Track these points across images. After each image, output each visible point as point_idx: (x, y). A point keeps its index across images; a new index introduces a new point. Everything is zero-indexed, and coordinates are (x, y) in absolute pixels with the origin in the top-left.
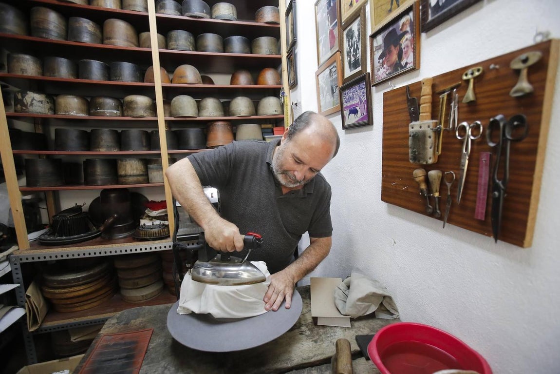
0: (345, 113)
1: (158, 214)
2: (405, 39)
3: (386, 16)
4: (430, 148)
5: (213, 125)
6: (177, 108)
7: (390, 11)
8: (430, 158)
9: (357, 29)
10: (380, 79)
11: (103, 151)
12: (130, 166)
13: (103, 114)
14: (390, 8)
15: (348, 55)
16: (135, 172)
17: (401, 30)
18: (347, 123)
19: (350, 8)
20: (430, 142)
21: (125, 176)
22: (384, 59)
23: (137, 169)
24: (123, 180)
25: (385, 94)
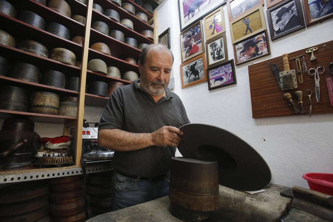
0: (211, 81)
1: (58, 146)
2: (260, 43)
3: (242, 37)
4: (296, 81)
5: (116, 83)
6: (97, 66)
7: (246, 34)
8: (296, 85)
9: (220, 42)
10: (242, 61)
11: (26, 81)
12: (49, 99)
13: (35, 53)
14: (246, 33)
15: (212, 54)
16: (53, 104)
17: (256, 40)
18: (212, 86)
19: (211, 35)
20: (294, 78)
21: (43, 106)
22: (244, 53)
23: (55, 102)
24: (39, 109)
25: (249, 66)
